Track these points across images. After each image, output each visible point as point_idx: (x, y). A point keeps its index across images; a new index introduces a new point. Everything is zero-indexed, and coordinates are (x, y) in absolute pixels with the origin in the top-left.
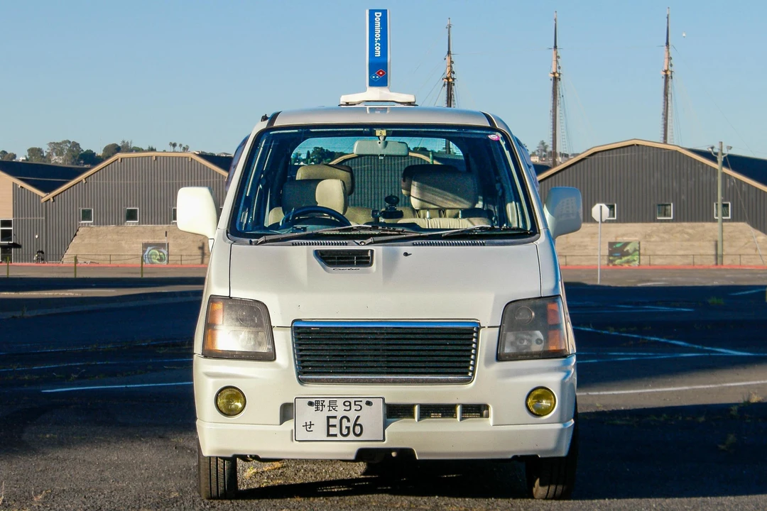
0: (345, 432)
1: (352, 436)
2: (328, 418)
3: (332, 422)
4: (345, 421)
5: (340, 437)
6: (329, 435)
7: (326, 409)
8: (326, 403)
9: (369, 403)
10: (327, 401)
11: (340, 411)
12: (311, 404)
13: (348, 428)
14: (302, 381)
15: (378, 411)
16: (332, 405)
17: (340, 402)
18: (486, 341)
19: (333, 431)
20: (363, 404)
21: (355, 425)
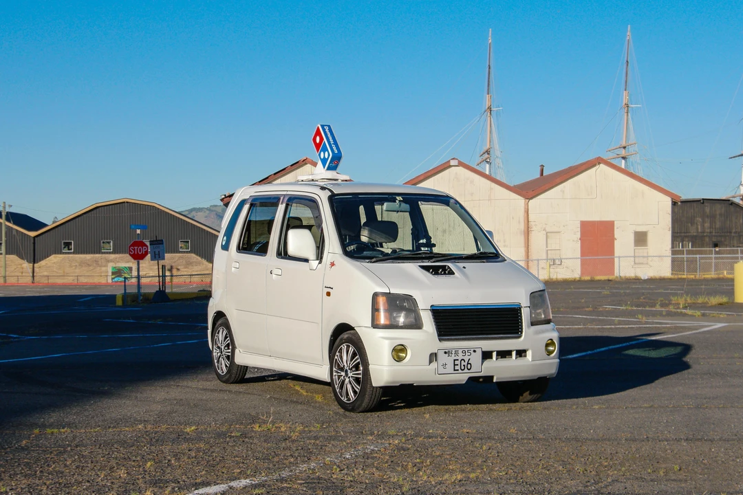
1: (466, 370)
2: (455, 360)
4: (463, 361)
5: (460, 371)
6: (455, 370)
7: (453, 355)
8: (453, 352)
9: (475, 351)
11: (460, 357)
12: (445, 353)
13: (464, 366)
14: (440, 340)
15: (479, 355)
16: (456, 353)
17: (460, 351)
18: (525, 315)
19: (457, 368)
20: (472, 352)
21: (468, 363)
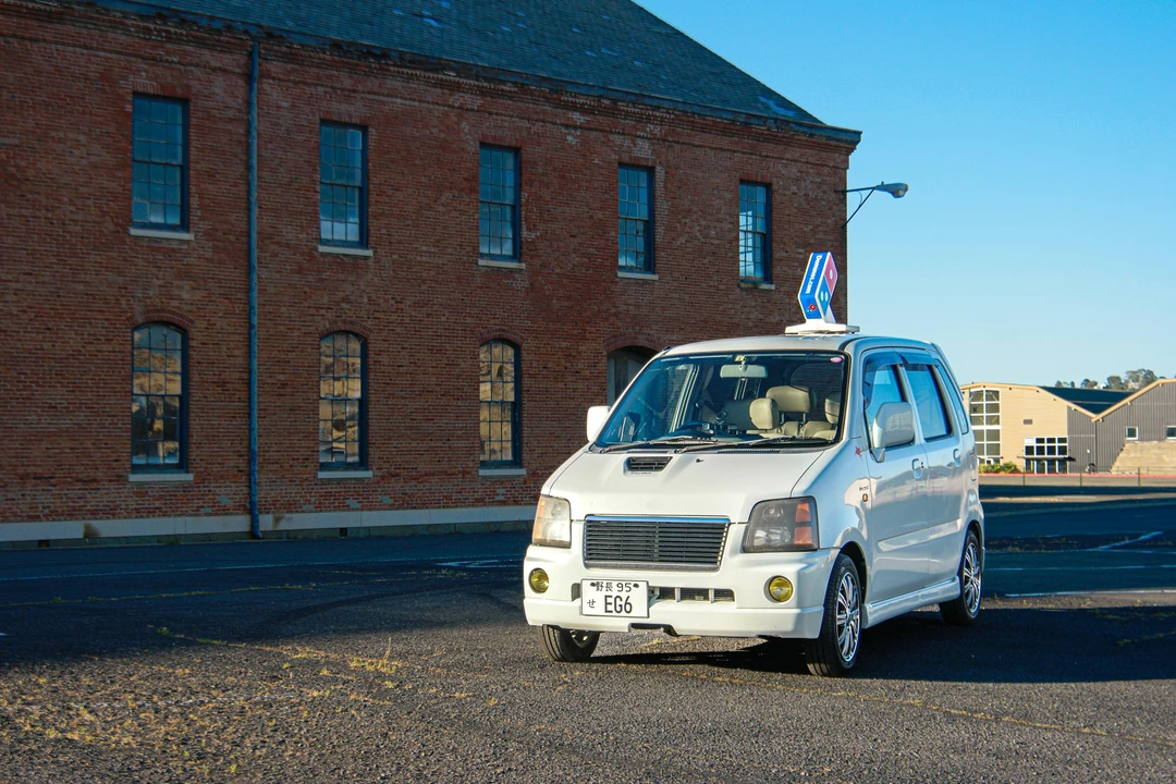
0: (618, 609)
1: (623, 613)
2: (606, 597)
3: (609, 600)
4: (618, 600)
5: (614, 613)
6: (606, 611)
7: (604, 589)
8: (605, 585)
9: (636, 586)
10: (605, 582)
11: (615, 593)
12: (593, 585)
13: (621, 606)
14: (587, 566)
15: (642, 591)
16: (609, 587)
17: (614, 584)
18: (734, 535)
19: (610, 608)
20: (631, 586)
21: (626, 603)
